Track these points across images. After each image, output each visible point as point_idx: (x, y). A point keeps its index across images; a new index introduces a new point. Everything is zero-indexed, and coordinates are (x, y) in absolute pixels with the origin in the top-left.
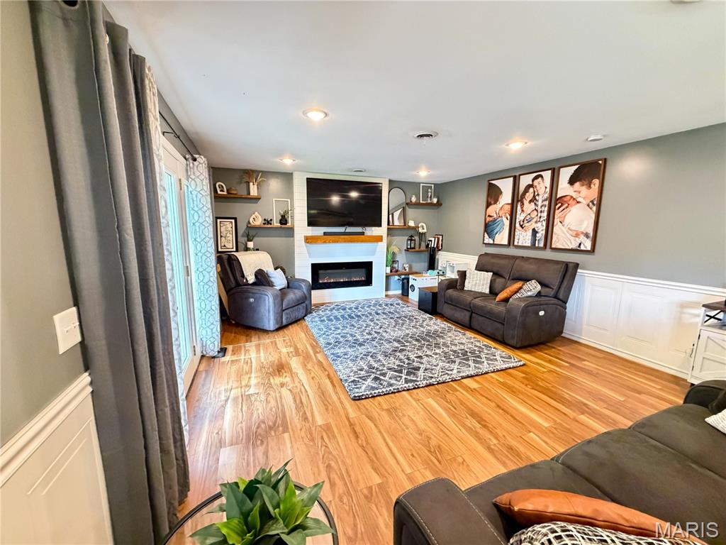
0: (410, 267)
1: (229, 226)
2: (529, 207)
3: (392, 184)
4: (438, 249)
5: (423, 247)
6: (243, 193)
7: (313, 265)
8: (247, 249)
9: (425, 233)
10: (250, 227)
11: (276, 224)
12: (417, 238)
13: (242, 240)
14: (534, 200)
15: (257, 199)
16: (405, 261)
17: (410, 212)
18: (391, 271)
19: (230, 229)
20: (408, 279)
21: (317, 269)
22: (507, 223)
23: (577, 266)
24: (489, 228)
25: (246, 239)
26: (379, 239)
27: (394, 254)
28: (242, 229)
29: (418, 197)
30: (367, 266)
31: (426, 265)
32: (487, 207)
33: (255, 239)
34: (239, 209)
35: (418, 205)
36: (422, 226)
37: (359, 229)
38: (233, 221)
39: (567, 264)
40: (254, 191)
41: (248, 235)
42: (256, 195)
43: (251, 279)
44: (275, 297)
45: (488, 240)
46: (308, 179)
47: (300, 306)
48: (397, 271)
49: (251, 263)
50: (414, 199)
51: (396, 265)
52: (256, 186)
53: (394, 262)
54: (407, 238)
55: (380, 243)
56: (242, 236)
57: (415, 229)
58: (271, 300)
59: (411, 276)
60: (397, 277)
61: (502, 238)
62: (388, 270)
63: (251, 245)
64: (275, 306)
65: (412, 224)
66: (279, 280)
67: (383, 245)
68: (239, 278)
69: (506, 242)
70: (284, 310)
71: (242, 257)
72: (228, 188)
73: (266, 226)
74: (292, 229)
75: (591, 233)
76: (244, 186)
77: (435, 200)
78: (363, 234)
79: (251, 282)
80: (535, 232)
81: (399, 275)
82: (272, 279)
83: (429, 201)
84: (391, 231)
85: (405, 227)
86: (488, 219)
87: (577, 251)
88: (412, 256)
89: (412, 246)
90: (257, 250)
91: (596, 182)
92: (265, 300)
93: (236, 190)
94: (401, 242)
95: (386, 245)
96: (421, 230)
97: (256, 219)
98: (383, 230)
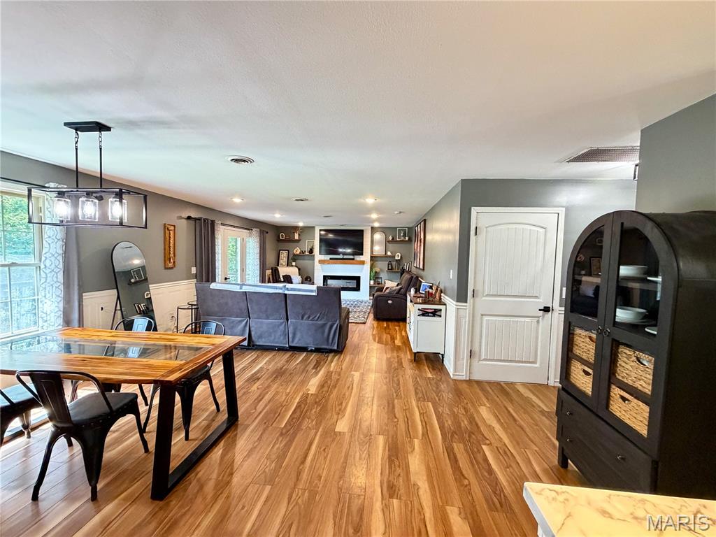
1: (285, 255)
2: (419, 244)
3: (374, 229)
6: (292, 238)
7: (324, 276)
8: (292, 265)
9: (399, 260)
10: (294, 255)
11: (307, 253)
12: (394, 263)
13: (290, 261)
14: (419, 240)
15: (298, 241)
16: (387, 277)
17: (390, 246)
18: (374, 283)
21: (326, 278)
24: (415, 257)
25: (292, 261)
26: (363, 263)
27: (376, 273)
28: (291, 256)
29: (395, 237)
30: (357, 279)
32: (415, 243)
33: (297, 261)
34: (290, 246)
35: (393, 241)
36: (398, 255)
37: (352, 257)
38: (287, 252)
40: (297, 237)
41: (293, 259)
45: (414, 265)
46: (320, 230)
48: (380, 283)
50: (391, 238)
51: (379, 280)
52: (298, 235)
53: (378, 278)
54: (386, 263)
55: (365, 265)
56: (291, 259)
57: (393, 257)
61: (416, 263)
62: (372, 282)
63: (294, 264)
65: (390, 254)
67: (367, 266)
71: (281, 269)
72: (286, 236)
73: (302, 254)
74: (314, 256)
76: (292, 234)
77: (407, 238)
78: (353, 259)
80: (419, 259)
83: (403, 239)
84: (373, 258)
85: (386, 256)
86: (415, 251)
88: (391, 275)
89: (390, 268)
93: (289, 237)
94: (382, 266)
95: (369, 266)
96: (396, 258)
97: (297, 251)
98: (366, 257)
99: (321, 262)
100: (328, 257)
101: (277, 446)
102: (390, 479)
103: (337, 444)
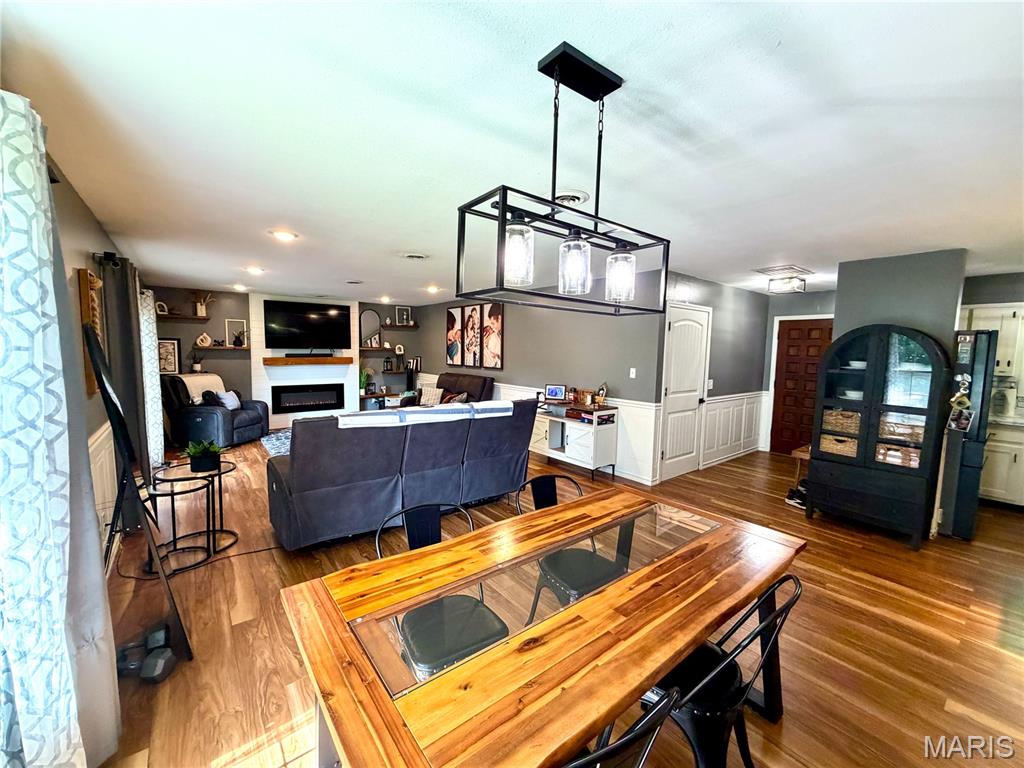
0: (388, 389)
1: (171, 348)
2: (471, 333)
3: (363, 307)
4: (417, 372)
5: (402, 370)
6: (189, 312)
7: (274, 388)
8: (193, 372)
9: (402, 355)
10: (196, 349)
11: (228, 345)
12: (394, 360)
14: (473, 328)
15: (205, 320)
16: (383, 383)
17: (386, 333)
18: (366, 393)
19: (171, 350)
20: (384, 401)
21: (277, 391)
22: (460, 345)
23: (493, 380)
24: (450, 351)
25: (192, 361)
26: (349, 361)
27: (368, 376)
29: (393, 320)
30: (338, 389)
31: (405, 387)
32: (448, 331)
33: (203, 362)
34: (184, 330)
35: (392, 327)
36: (400, 348)
37: (327, 351)
38: (176, 342)
39: (485, 379)
40: (202, 311)
41: (194, 358)
42: (204, 315)
43: (198, 400)
44: (225, 416)
45: (449, 362)
46: (265, 301)
47: (256, 426)
48: (374, 393)
49: (197, 385)
50: (388, 321)
51: (372, 388)
52: (204, 307)
53: (369, 385)
54: (383, 360)
55: (351, 365)
56: (188, 358)
57: (392, 350)
58: (220, 418)
59: (386, 398)
60: (374, 400)
61: (457, 360)
62: (363, 392)
63: (198, 367)
64: (224, 423)
65: (387, 345)
66: (231, 401)
67: (355, 368)
68: (184, 400)
69: (459, 363)
70: (234, 429)
71: (188, 380)
72: (170, 307)
73: (216, 347)
74: (248, 351)
75: (499, 353)
76: (190, 305)
77: (412, 323)
78: (331, 355)
79: (198, 403)
80: (475, 354)
81: (376, 398)
82: (224, 401)
83: (405, 324)
84: (363, 353)
85: (382, 349)
86: (449, 342)
87: (494, 369)
88: (390, 378)
89: (389, 367)
90: (206, 372)
91: (500, 317)
92: (213, 418)
93: (178, 310)
94: (377, 364)
95: (358, 367)
96: (398, 352)
97: (206, 341)
98: (354, 352)
99: (268, 362)
100: (281, 353)
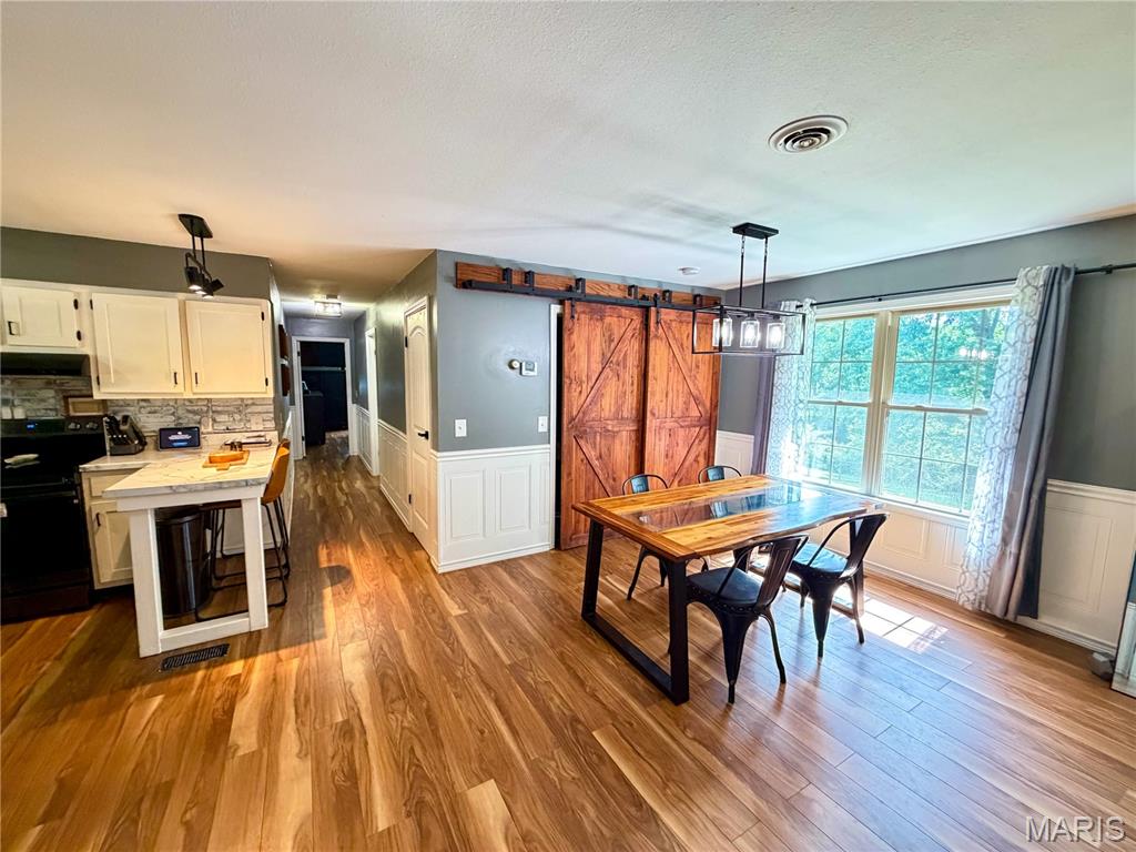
101: (557, 701)
102: (350, 744)
103: (468, 752)
